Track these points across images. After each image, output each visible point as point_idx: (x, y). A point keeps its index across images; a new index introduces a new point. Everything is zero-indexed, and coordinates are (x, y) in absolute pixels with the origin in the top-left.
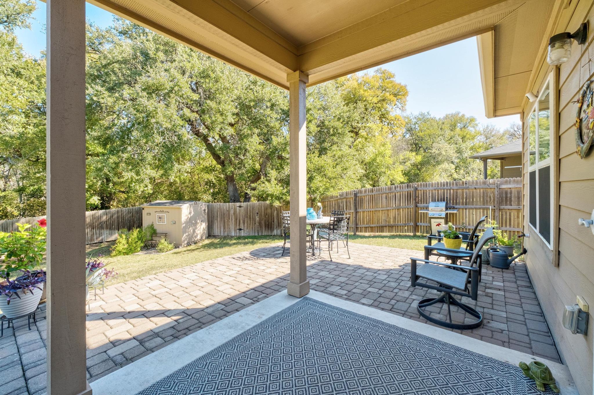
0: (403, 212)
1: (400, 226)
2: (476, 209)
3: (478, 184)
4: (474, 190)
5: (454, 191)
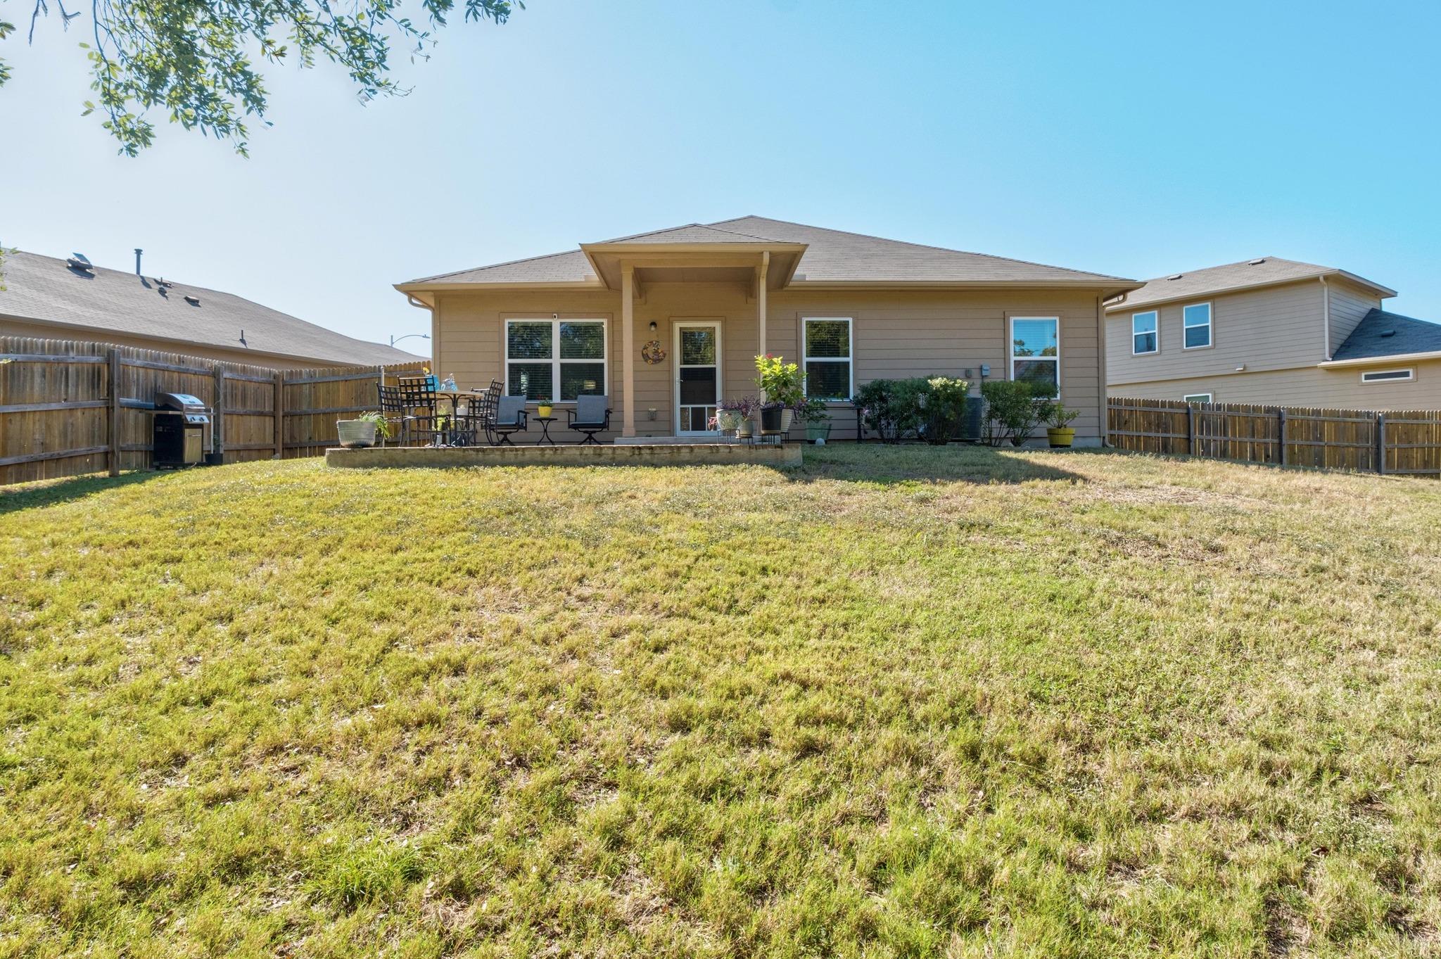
0: (83, 418)
4: (193, 376)
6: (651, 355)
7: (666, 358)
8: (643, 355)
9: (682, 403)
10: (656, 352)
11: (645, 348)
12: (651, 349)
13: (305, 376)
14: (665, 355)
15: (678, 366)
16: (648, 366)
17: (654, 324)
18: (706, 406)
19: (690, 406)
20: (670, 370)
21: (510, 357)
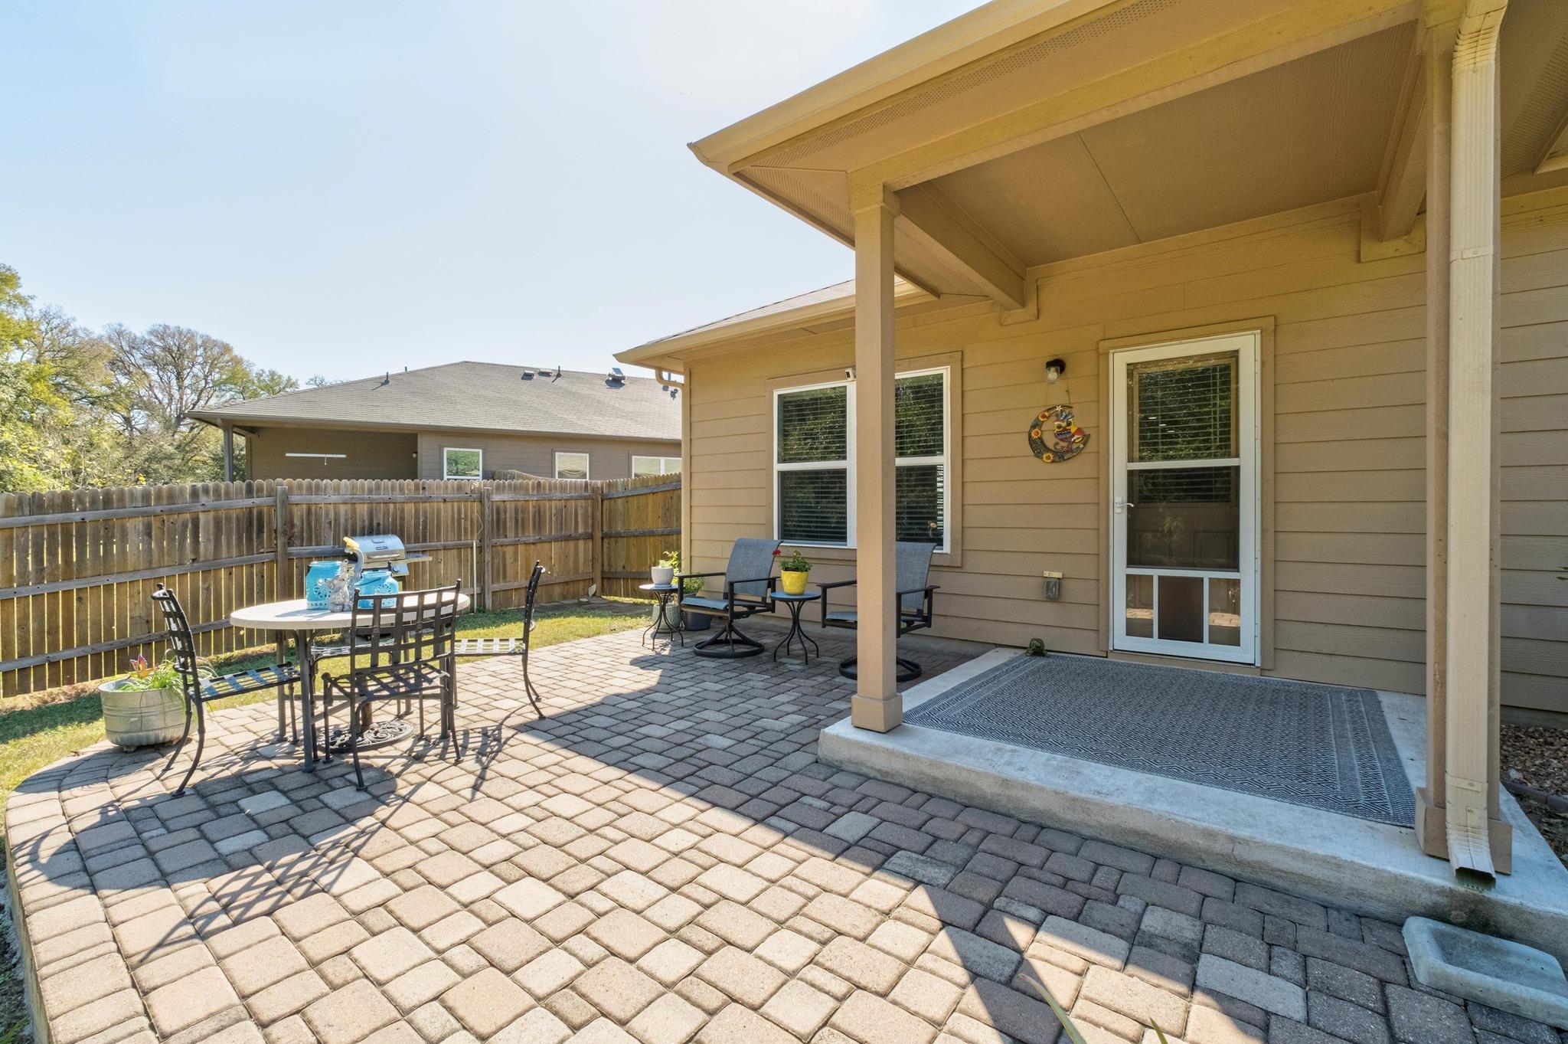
0: (230, 579)
1: (218, 631)
2: (445, 548)
3: (449, 491)
4: (442, 505)
5: (395, 507)
6: (1050, 441)
7: (1091, 446)
8: (1031, 442)
9: (1131, 562)
10: (1063, 433)
11: (1036, 425)
12: (1051, 426)
13: (620, 488)
14: (1086, 439)
15: (1120, 467)
16: (1044, 467)
17: (1058, 365)
18: (1206, 575)
19: (1156, 573)
20: (1100, 479)
21: (782, 460)
